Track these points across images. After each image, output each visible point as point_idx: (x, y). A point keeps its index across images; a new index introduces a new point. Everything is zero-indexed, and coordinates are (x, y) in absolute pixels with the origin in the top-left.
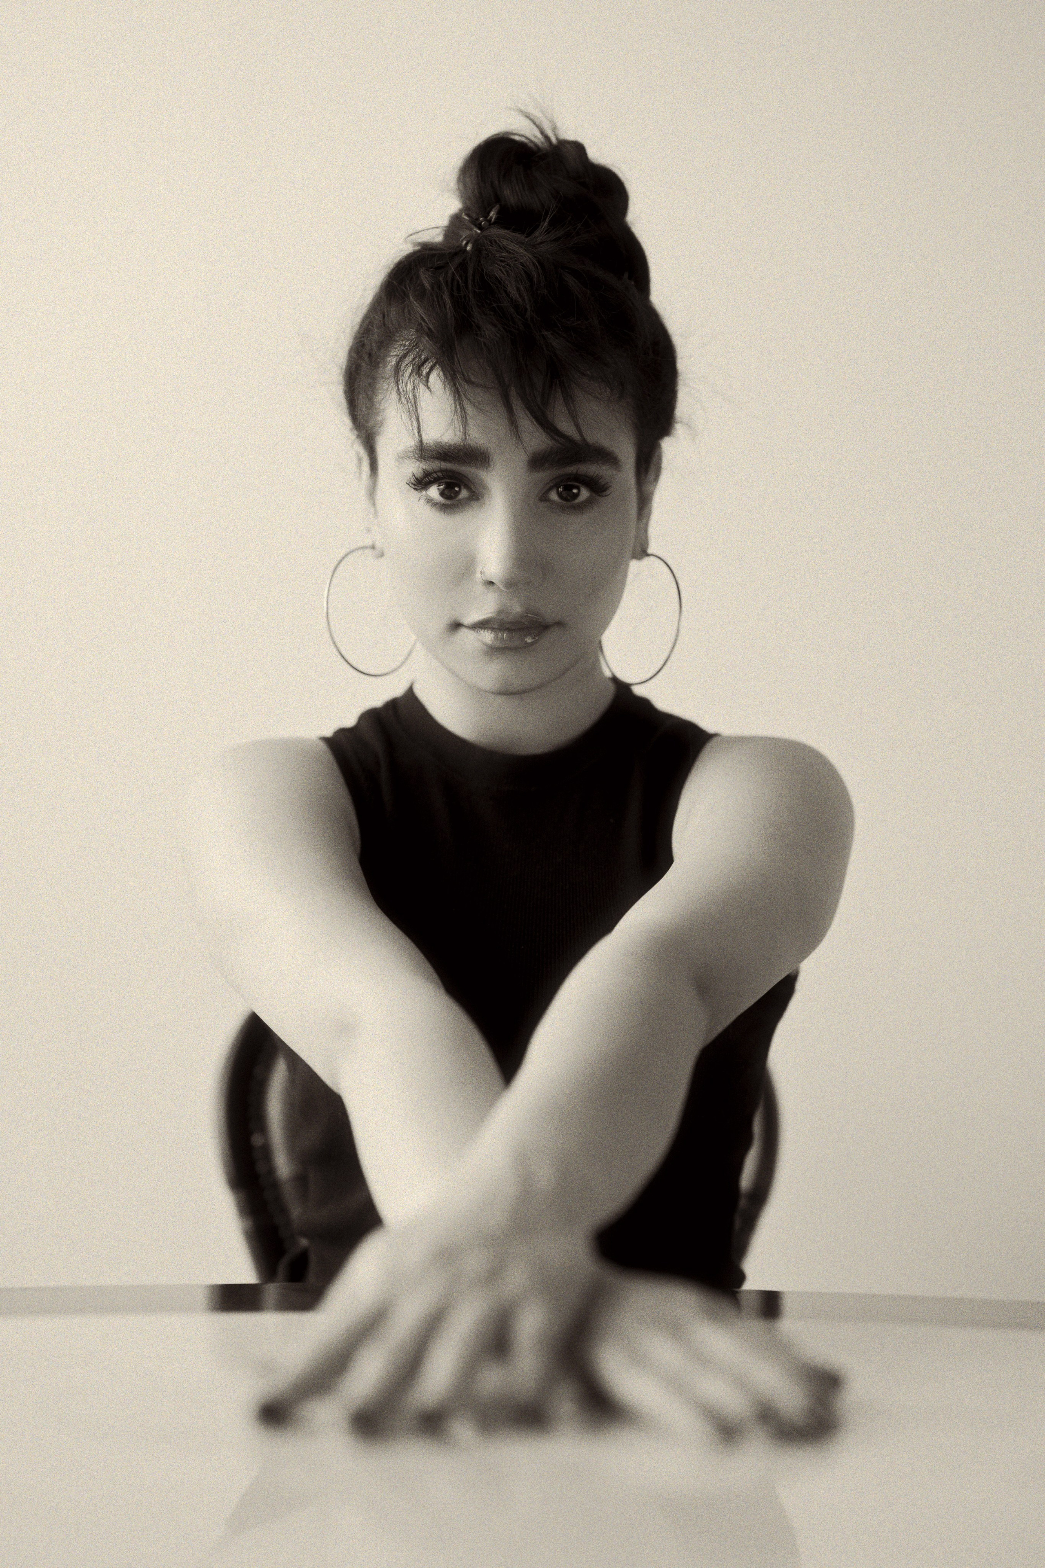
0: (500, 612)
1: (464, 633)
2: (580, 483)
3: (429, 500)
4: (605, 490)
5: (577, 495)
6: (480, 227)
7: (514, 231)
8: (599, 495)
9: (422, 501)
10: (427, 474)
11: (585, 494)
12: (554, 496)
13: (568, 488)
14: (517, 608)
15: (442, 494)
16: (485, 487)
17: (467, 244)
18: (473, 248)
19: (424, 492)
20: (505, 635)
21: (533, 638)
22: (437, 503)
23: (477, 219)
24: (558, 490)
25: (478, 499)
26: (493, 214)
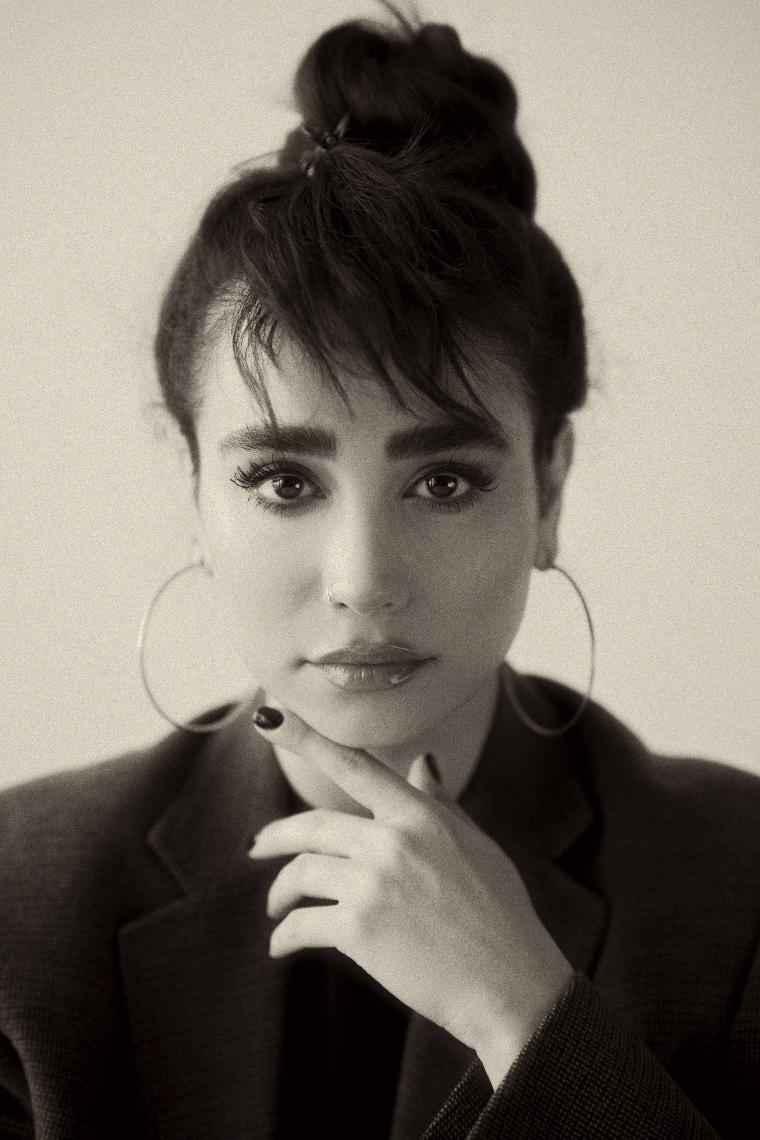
0: (354, 643)
1: (309, 670)
2: (455, 473)
3: (261, 500)
4: (490, 482)
5: (453, 490)
6: (324, 145)
7: (369, 148)
8: (481, 490)
9: (254, 501)
10: (256, 468)
11: (462, 487)
12: (423, 490)
13: (441, 482)
14: (377, 637)
15: (278, 492)
16: (332, 481)
17: (308, 168)
18: (316, 171)
19: (255, 490)
20: (363, 674)
21: (399, 679)
22: (271, 504)
23: (321, 134)
24: (428, 485)
25: (324, 497)
26: (341, 128)
